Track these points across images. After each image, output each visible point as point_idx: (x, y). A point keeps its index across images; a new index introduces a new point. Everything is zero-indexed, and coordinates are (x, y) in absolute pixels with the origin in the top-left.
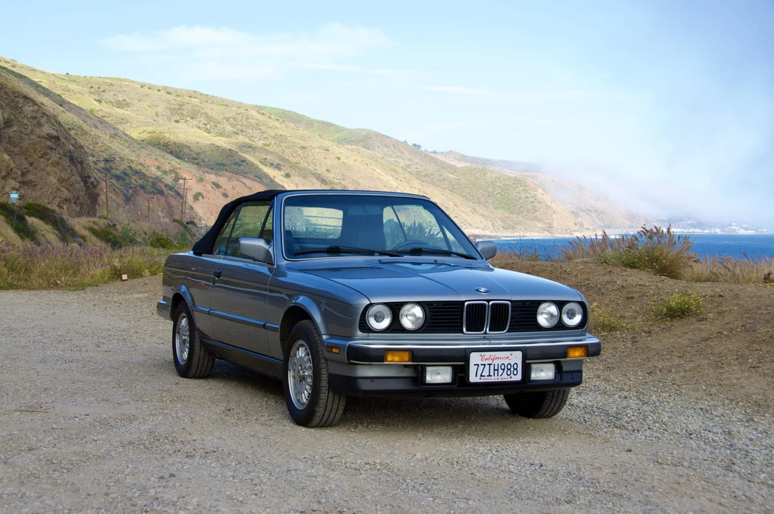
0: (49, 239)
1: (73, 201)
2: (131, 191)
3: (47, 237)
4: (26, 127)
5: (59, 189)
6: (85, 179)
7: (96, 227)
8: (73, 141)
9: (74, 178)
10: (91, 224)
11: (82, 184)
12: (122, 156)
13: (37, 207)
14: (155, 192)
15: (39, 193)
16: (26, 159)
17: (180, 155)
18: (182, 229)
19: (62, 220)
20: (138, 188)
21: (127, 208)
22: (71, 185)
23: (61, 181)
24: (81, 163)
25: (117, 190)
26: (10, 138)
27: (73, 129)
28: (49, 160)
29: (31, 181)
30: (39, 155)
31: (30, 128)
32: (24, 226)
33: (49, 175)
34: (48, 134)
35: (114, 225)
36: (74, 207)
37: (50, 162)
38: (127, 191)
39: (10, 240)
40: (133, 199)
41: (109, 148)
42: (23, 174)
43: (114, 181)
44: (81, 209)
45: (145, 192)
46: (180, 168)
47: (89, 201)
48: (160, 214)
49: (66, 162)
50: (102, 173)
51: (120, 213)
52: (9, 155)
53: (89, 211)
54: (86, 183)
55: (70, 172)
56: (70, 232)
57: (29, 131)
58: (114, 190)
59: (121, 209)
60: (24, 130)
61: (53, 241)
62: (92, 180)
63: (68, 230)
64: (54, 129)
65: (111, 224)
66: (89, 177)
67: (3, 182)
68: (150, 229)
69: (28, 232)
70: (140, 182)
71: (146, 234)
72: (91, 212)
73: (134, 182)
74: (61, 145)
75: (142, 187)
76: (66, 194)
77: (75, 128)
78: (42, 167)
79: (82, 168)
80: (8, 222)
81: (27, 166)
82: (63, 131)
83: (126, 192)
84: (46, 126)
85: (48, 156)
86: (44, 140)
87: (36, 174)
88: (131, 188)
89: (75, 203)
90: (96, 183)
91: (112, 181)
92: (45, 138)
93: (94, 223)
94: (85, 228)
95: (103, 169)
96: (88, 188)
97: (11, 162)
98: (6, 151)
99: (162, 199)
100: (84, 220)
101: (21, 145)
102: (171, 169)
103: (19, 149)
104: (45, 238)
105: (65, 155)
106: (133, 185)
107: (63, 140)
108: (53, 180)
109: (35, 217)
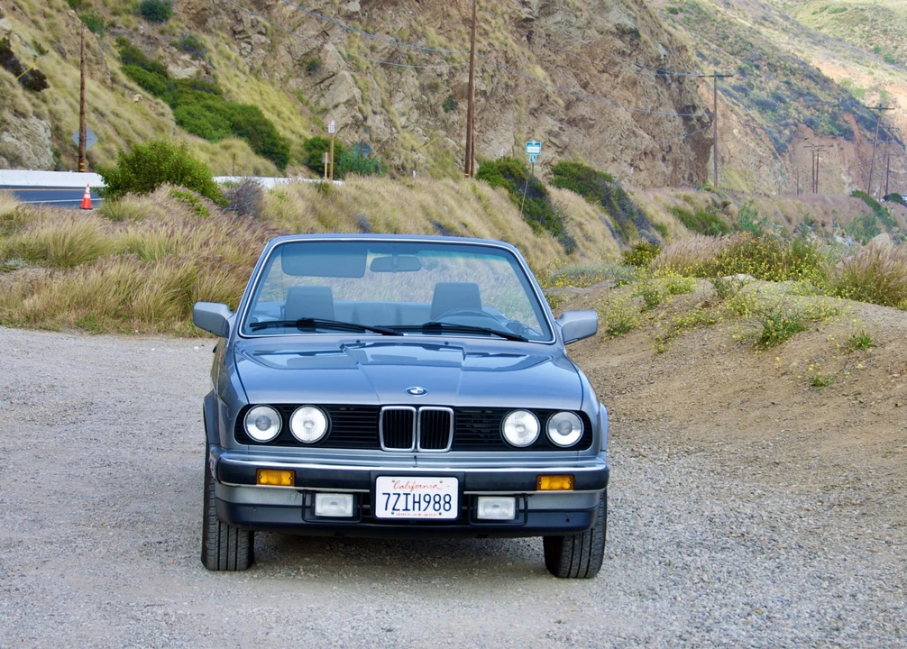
0: (590, 233)
1: (660, 156)
2: (787, 132)
3: (585, 227)
4: (579, 14)
5: (634, 133)
6: (686, 111)
7: (689, 208)
8: (665, 38)
9: (662, 112)
10: (680, 202)
11: (679, 121)
12: (772, 61)
13: (575, 170)
14: (837, 132)
15: (597, 140)
16: (576, 75)
17: (895, 56)
18: (869, 210)
19: (622, 195)
20: (803, 126)
21: (777, 166)
22: (657, 124)
23: (639, 116)
24: (680, 81)
25: (759, 131)
26: (549, 35)
27: (681, 10)
28: (617, 76)
29: (583, 119)
30: (601, 67)
31: (586, 14)
32: (543, 207)
33: (616, 104)
34: (618, 27)
35: (725, 205)
36: (661, 166)
37: (620, 80)
38: (780, 132)
39: (509, 233)
40: (790, 148)
41: (749, 48)
42: (568, 106)
43: (754, 113)
44: (674, 171)
45: (816, 135)
46: (891, 83)
47: (693, 155)
48: (844, 178)
49: (649, 77)
50: (731, 96)
51: (763, 176)
52: (546, 69)
53: (691, 175)
54: (687, 120)
55: (655, 98)
56: (635, 217)
57: (583, 21)
58: (753, 130)
59: (765, 168)
60: (574, 20)
61: (599, 236)
62: (699, 113)
63: (632, 214)
64: (629, 15)
65: (719, 201)
66: (694, 108)
67: (532, 120)
68: (800, 211)
69: (548, 218)
70: (807, 113)
71: (789, 221)
72: (697, 177)
73: (794, 114)
74: (641, 46)
75: (810, 123)
76: (646, 141)
77: (686, 8)
78: (604, 89)
79: (681, 91)
80: (513, 201)
81: (578, 88)
82: (647, 18)
83: (777, 135)
84: (615, 10)
85: (617, 69)
86: (611, 37)
87: (592, 105)
88: (786, 125)
89: (664, 159)
90: (706, 119)
91: (750, 112)
92: (612, 33)
93: (687, 199)
94: (669, 210)
95: (734, 88)
96: (691, 129)
97: (549, 82)
98: (541, 61)
99: (850, 148)
100: (668, 196)
101: (569, 48)
102: (873, 85)
103: (564, 56)
104: (582, 229)
105: (648, 66)
106: (791, 121)
107: (645, 36)
108: (623, 114)
109: (571, 189)
